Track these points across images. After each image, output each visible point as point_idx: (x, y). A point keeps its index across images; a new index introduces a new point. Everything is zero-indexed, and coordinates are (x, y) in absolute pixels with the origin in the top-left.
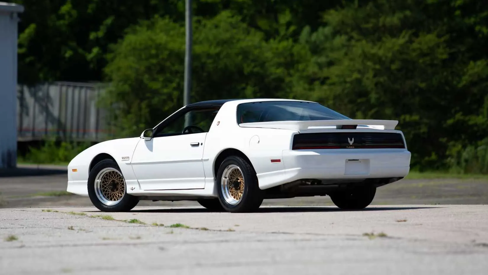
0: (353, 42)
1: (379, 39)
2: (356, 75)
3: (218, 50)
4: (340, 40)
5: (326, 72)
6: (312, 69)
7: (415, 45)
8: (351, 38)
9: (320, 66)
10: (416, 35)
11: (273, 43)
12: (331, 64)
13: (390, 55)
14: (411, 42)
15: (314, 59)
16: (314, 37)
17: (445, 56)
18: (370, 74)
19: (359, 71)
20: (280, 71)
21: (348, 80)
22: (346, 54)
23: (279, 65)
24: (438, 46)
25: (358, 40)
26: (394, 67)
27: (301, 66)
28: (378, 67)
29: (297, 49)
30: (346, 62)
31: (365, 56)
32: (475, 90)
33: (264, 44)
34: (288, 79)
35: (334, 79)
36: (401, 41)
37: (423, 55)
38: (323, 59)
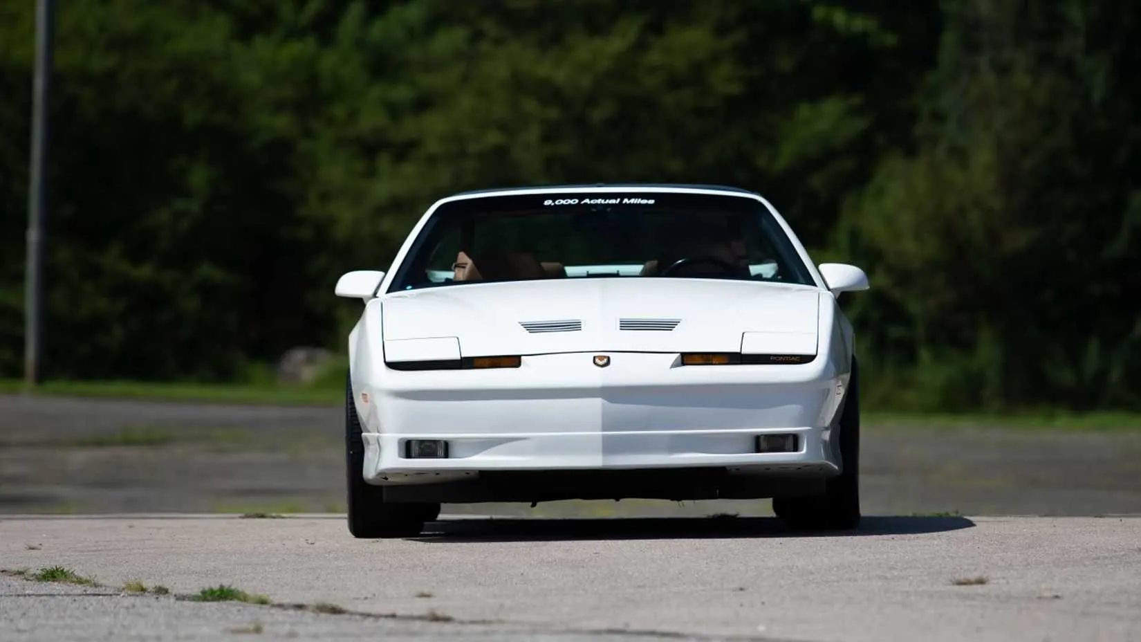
0: (485, 46)
1: (556, 39)
2: (494, 138)
3: (110, 61)
4: (449, 40)
5: (409, 128)
6: (371, 120)
7: (654, 57)
8: (477, 36)
9: (394, 111)
10: (656, 28)
11: (263, 47)
12: (423, 104)
13: (586, 82)
14: (641, 46)
15: (376, 92)
16: (377, 30)
17: (734, 89)
18: (533, 134)
19: (502, 127)
20: (282, 123)
21: (473, 148)
22: (465, 79)
23: (279, 106)
24: (715, 58)
25: (498, 42)
26: (598, 114)
27: (339, 111)
28: (553, 113)
29: (329, 61)
30: (466, 102)
31: (519, 84)
32: (817, 181)
33: (237, 48)
34: (303, 145)
35: (433, 147)
36: (617, 43)
37: (674, 83)
38: (401, 93)
